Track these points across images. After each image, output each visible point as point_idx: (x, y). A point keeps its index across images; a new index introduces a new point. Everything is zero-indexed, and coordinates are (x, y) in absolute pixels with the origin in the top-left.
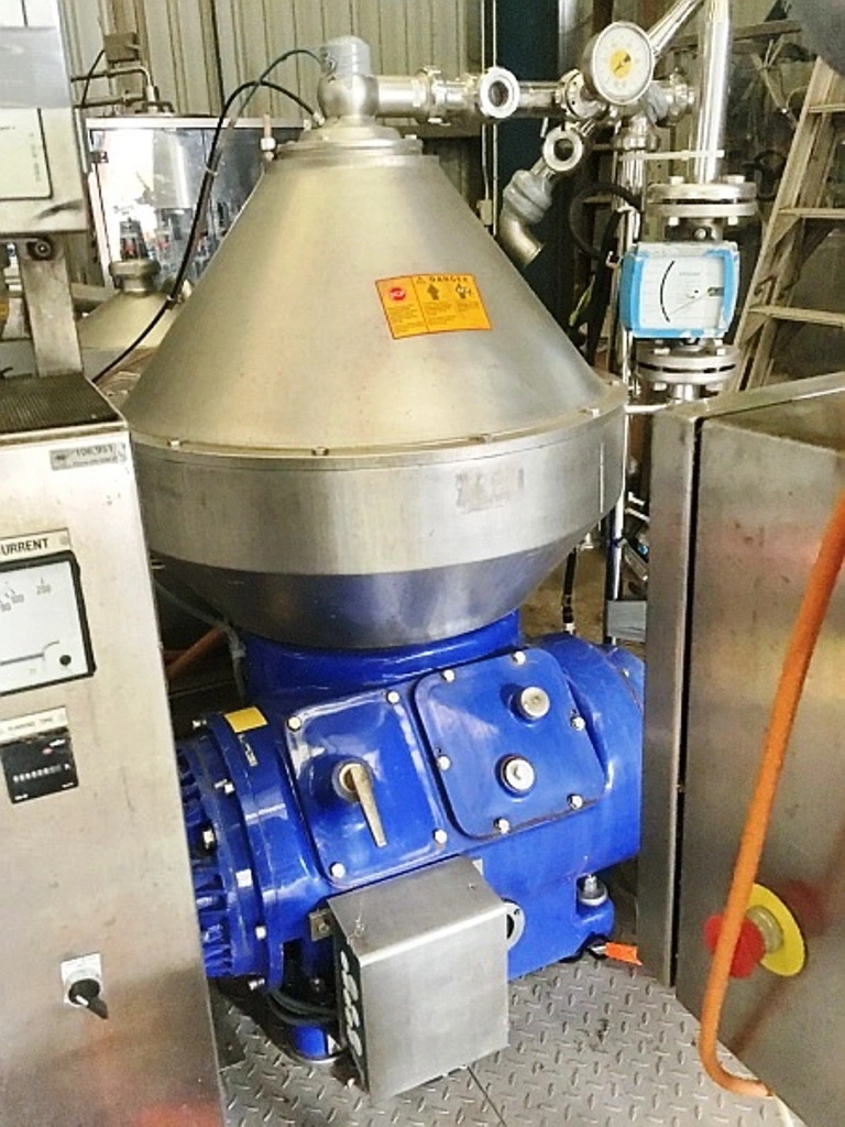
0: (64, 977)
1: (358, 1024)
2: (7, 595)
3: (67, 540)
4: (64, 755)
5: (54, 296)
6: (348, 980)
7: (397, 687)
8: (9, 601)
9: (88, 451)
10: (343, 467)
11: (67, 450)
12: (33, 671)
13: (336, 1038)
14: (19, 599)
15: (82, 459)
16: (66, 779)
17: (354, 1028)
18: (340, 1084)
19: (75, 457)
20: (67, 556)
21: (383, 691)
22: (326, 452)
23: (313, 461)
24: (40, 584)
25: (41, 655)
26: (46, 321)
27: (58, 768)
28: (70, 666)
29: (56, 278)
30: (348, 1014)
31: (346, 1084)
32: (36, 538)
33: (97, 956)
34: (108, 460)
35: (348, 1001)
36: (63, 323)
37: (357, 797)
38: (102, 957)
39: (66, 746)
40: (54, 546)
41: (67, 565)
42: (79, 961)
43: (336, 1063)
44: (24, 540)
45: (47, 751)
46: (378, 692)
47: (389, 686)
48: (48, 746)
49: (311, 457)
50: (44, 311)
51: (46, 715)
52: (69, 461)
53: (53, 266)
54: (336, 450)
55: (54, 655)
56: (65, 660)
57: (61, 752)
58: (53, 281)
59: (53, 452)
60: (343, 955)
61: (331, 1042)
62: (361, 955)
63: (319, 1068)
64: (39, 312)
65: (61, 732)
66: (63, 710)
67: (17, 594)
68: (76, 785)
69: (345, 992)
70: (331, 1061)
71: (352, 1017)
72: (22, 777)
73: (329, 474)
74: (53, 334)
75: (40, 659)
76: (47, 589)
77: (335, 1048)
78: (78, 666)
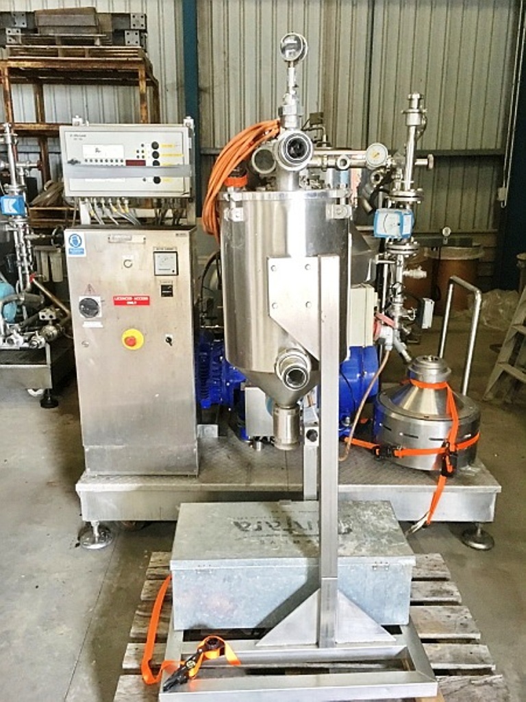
2: (165, 257)
3: (176, 249)
4: (171, 290)
5: (192, 210)
9: (182, 234)
16: (171, 295)
18: (248, 446)
20: (176, 252)
24: (171, 256)
25: (169, 270)
26: (190, 215)
27: (170, 292)
31: (250, 446)
32: (172, 248)
34: (185, 236)
36: (193, 215)
39: (172, 288)
40: (174, 250)
41: (176, 254)
42: (169, 335)
44: (169, 249)
48: (169, 287)
50: (190, 213)
51: (169, 281)
52: (178, 236)
53: (193, 204)
55: (172, 270)
58: (192, 207)
59: (176, 233)
63: (245, 443)
65: (171, 285)
66: (172, 281)
68: (173, 296)
72: (164, 292)
74: (191, 218)
77: (250, 438)
78: (175, 273)
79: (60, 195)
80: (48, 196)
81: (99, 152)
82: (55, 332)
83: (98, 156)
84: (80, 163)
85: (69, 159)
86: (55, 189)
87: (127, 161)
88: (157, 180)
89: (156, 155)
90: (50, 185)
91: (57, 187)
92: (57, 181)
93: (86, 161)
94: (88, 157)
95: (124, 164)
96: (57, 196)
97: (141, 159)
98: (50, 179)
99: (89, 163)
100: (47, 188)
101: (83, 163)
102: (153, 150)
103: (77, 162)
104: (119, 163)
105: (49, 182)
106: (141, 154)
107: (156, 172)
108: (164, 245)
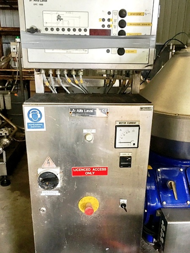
0: (120, 202)
1: (163, 236)
2: (127, 131)
3: (139, 123)
4: (130, 161)
5: (137, 80)
6: (163, 227)
7: (183, 168)
8: (128, 132)
9: (146, 108)
10: (182, 118)
11: (143, 107)
12: (128, 145)
13: (156, 239)
14: (129, 132)
15: (145, 109)
16: (129, 166)
17: (162, 237)
18: (155, 250)
19: (144, 109)
20: (138, 126)
21: (179, 168)
22: (178, 115)
23: (175, 116)
24: (133, 130)
25: (130, 142)
26: (135, 84)
27: (128, 163)
28: (135, 145)
29: (139, 77)
30: (161, 234)
31: (156, 250)
32: (134, 122)
33: (126, 200)
34: (149, 110)
35: (162, 231)
36: (138, 85)
37: (172, 188)
38: (127, 200)
39: (131, 160)
40: (137, 124)
41: (138, 127)
42: (123, 200)
43: (155, 245)
44: (132, 122)
45: (127, 160)
46: (178, 168)
47: (181, 167)
48: (128, 159)
49: (175, 115)
50: (135, 82)
51: (128, 153)
52: (143, 109)
53: (139, 75)
54: (180, 115)
55: (132, 143)
56: (134, 144)
57: (130, 160)
58: (138, 77)
59: (140, 107)
60: (163, 221)
61: (154, 240)
62: (168, 221)
63: (151, 245)
64: (134, 82)
65: (130, 157)
66: (131, 153)
67: (129, 131)
68: (131, 167)
69: (161, 229)
70: (154, 244)
71: (162, 234)
72: (122, 163)
73: (178, 120)
74: (136, 87)
75: (130, 143)
76: (134, 131)
77: (155, 241)
78: (136, 146)
79: (9, 63)
80: (3, 64)
81: (61, 19)
82: (8, 142)
83: (60, 25)
84: (40, 31)
85: (28, 27)
86: (7, 60)
87: (91, 30)
88: (121, 52)
89: (122, 24)
90: (4, 58)
91: (8, 59)
92: (7, 56)
93: (47, 29)
94: (49, 26)
95: (88, 33)
96: (7, 63)
97: (106, 28)
98: (4, 56)
99: (49, 32)
100: (2, 60)
101: (43, 31)
102: (120, 19)
103: (36, 30)
104: (83, 33)
105: (3, 57)
106: (106, 23)
107: (121, 43)
108: (127, 119)
